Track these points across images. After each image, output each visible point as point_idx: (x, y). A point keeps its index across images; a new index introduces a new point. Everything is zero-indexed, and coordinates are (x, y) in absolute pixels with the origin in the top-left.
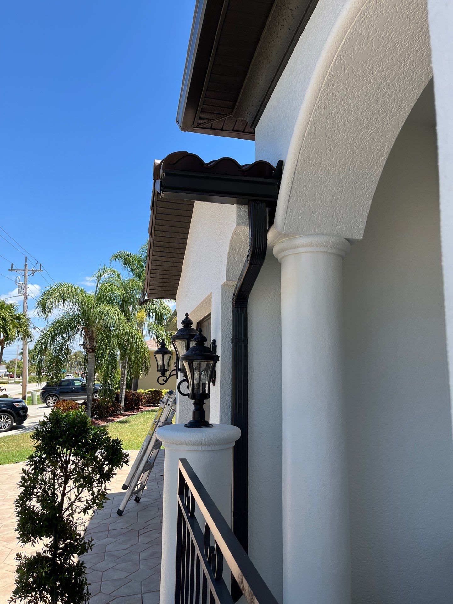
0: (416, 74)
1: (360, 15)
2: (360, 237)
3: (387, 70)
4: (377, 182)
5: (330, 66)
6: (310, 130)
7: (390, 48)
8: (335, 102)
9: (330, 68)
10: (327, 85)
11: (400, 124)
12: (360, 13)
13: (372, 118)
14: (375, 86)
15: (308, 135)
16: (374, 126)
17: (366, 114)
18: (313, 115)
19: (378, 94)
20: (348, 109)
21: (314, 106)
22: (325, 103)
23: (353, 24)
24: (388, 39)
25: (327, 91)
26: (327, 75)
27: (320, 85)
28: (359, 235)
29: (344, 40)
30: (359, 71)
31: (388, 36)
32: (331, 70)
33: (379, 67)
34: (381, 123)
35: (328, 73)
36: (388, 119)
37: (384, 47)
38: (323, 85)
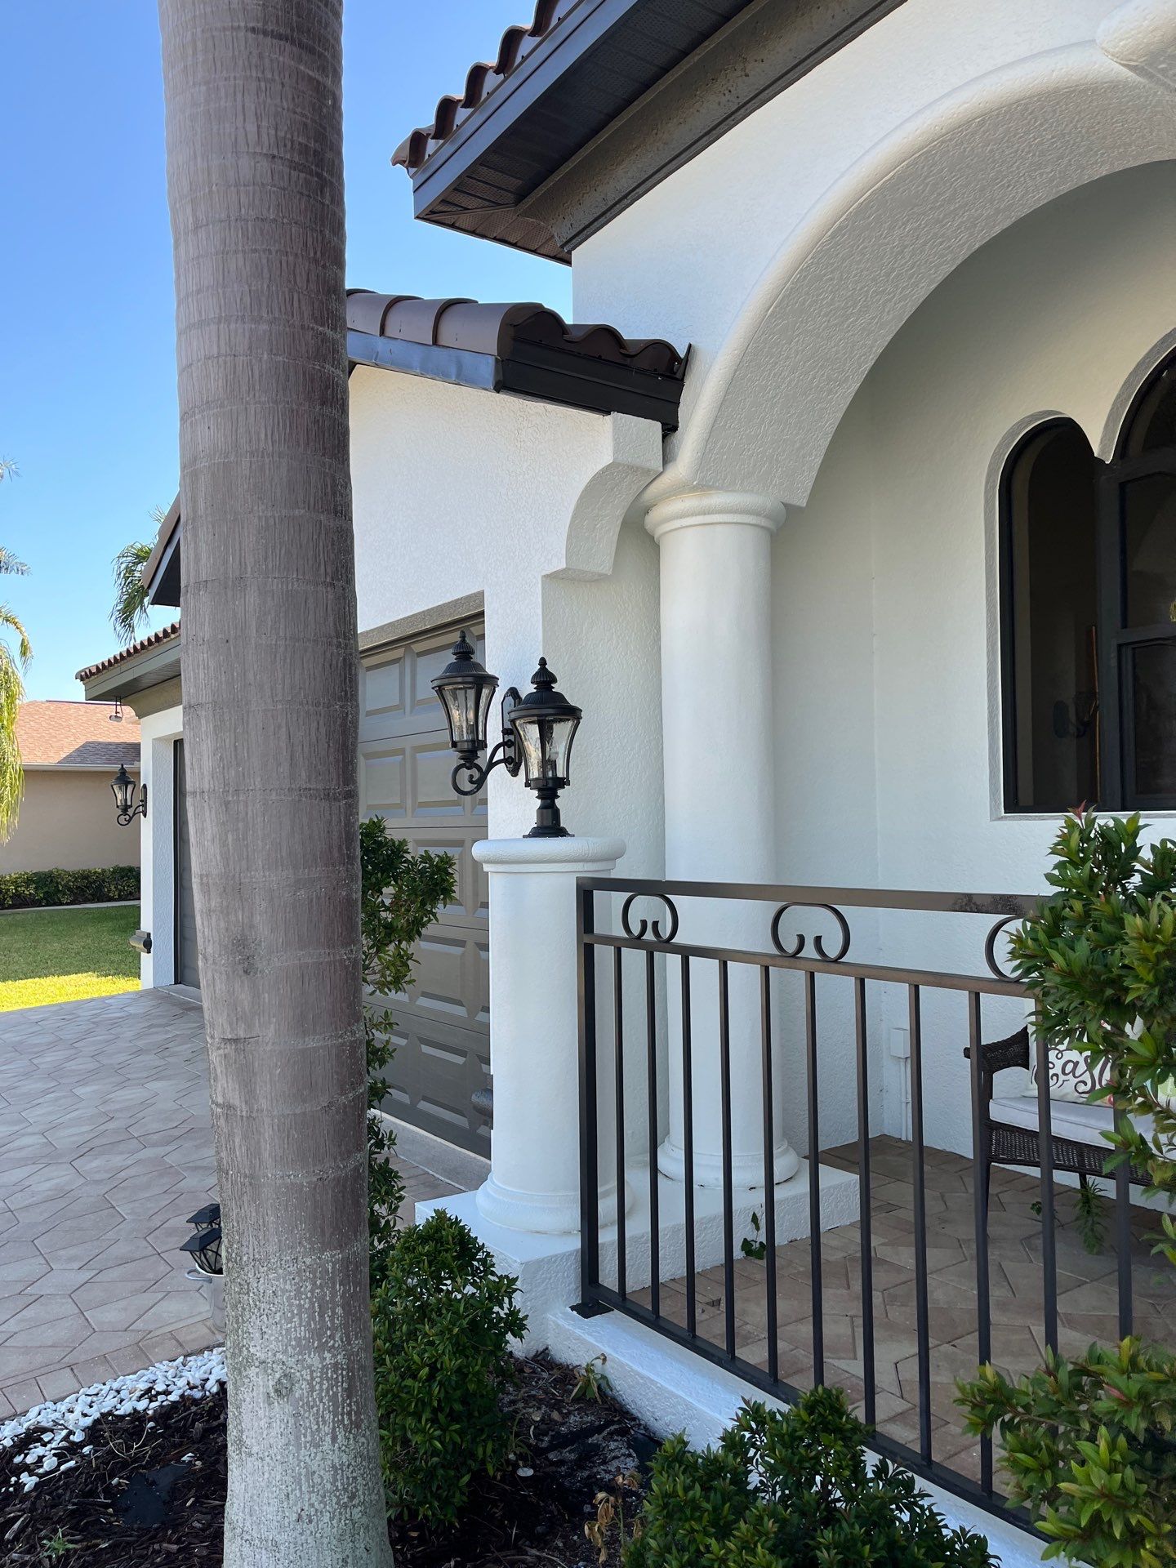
0: (959, 241)
1: (934, 146)
2: (803, 503)
13: (872, 299)
14: (896, 248)
16: (871, 311)
17: (867, 291)
18: (794, 279)
20: (846, 278)
21: (800, 264)
22: (817, 265)
24: (951, 184)
25: (830, 244)
26: (842, 219)
30: (888, 222)
31: (953, 181)
32: (850, 213)
33: (916, 221)
36: (893, 305)
38: (829, 233)
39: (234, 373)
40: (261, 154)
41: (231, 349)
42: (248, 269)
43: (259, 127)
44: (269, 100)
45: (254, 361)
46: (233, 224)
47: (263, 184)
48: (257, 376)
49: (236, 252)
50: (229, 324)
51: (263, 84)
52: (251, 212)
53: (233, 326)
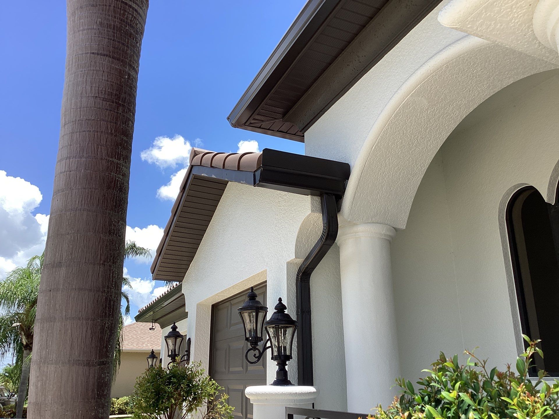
0: (455, 114)
1: (430, 78)
2: (404, 227)
3: (436, 111)
4: (418, 186)
5: (400, 105)
6: (377, 145)
7: (443, 98)
8: (398, 128)
9: (400, 106)
10: (395, 116)
11: (439, 145)
12: (430, 77)
13: (420, 141)
14: (427, 119)
15: (375, 148)
16: (421, 146)
17: (417, 137)
18: (381, 135)
19: (428, 125)
20: (405, 133)
21: (383, 129)
22: (391, 128)
23: (423, 82)
24: (443, 93)
25: (394, 120)
27: (391, 116)
28: (403, 226)
29: (415, 90)
30: (419, 109)
31: (444, 91)
32: (401, 107)
33: (432, 108)
34: (426, 144)
35: (398, 109)
36: (431, 142)
37: (438, 97)
39: (69, 178)
40: (91, 96)
41: (69, 169)
42: (80, 138)
43: (91, 87)
44: (97, 77)
45: (77, 173)
46: (77, 122)
47: (90, 107)
48: (78, 178)
49: (77, 132)
50: (70, 159)
51: (95, 72)
52: (84, 117)
53: (71, 160)
